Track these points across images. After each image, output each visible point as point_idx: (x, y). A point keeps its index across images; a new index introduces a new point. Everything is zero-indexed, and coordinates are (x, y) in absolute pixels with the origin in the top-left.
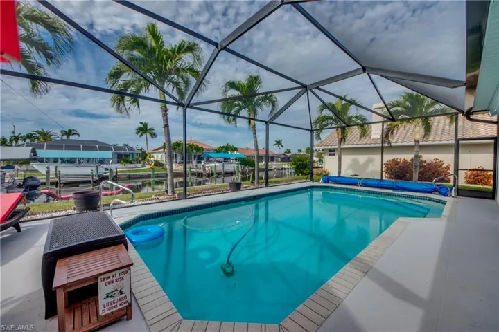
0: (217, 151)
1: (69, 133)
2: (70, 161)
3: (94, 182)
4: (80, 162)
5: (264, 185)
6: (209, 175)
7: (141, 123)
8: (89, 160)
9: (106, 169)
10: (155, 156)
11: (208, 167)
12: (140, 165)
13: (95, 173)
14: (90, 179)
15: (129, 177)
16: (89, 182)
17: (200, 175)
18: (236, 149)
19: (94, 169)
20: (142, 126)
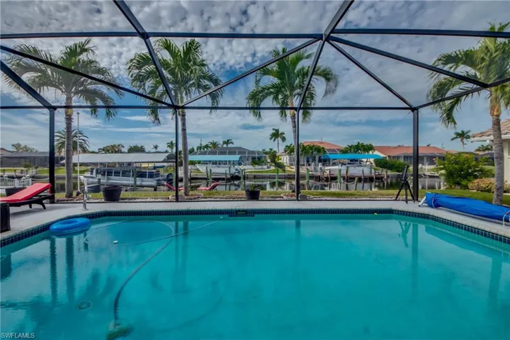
0: (344, 152)
1: (227, 142)
2: (215, 163)
3: (227, 179)
4: (220, 164)
5: (295, 198)
6: (327, 179)
7: (274, 129)
8: (225, 163)
9: (237, 170)
10: (282, 157)
11: (329, 170)
12: (265, 167)
13: (228, 172)
14: (224, 177)
15: (255, 177)
16: (223, 179)
17: (318, 179)
18: (370, 148)
19: (228, 169)
20: (274, 131)
